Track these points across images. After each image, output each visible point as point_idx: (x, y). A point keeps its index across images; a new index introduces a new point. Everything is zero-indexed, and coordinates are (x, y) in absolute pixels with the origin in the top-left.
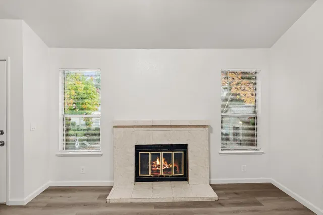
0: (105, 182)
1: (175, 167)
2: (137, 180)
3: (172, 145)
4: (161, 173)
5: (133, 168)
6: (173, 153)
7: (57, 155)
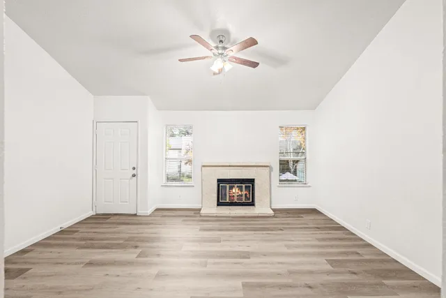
0: (196, 206)
1: (246, 195)
2: (218, 205)
3: (243, 179)
4: (236, 200)
5: (216, 195)
6: (244, 185)
7: (162, 186)
